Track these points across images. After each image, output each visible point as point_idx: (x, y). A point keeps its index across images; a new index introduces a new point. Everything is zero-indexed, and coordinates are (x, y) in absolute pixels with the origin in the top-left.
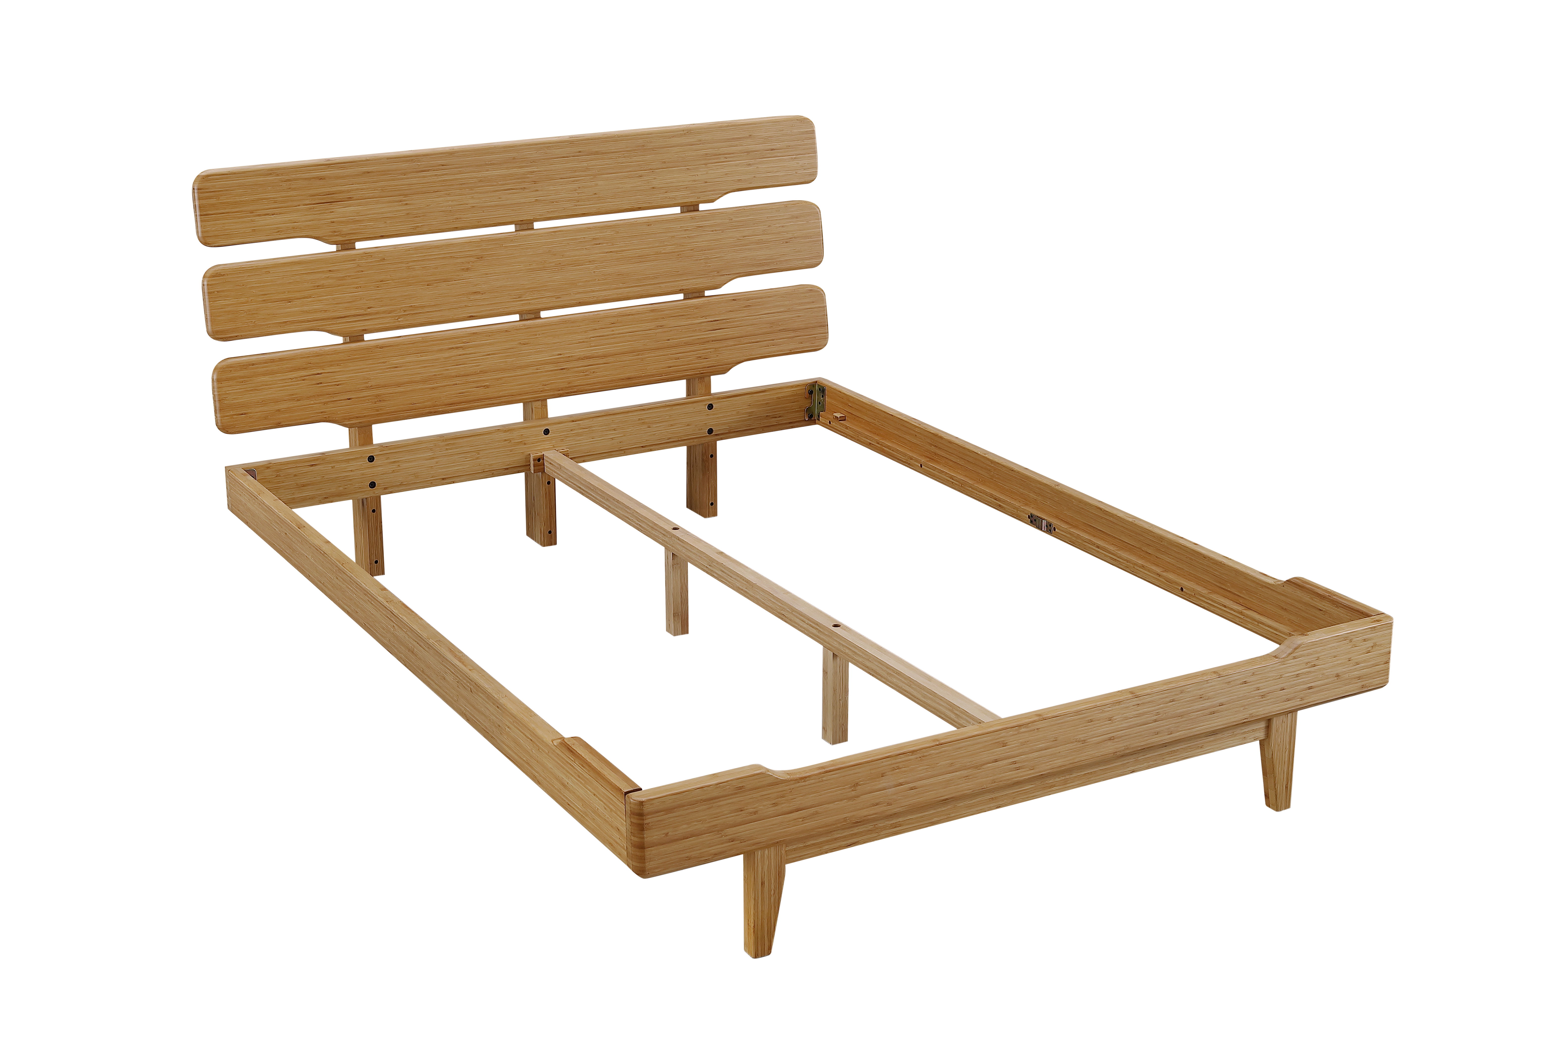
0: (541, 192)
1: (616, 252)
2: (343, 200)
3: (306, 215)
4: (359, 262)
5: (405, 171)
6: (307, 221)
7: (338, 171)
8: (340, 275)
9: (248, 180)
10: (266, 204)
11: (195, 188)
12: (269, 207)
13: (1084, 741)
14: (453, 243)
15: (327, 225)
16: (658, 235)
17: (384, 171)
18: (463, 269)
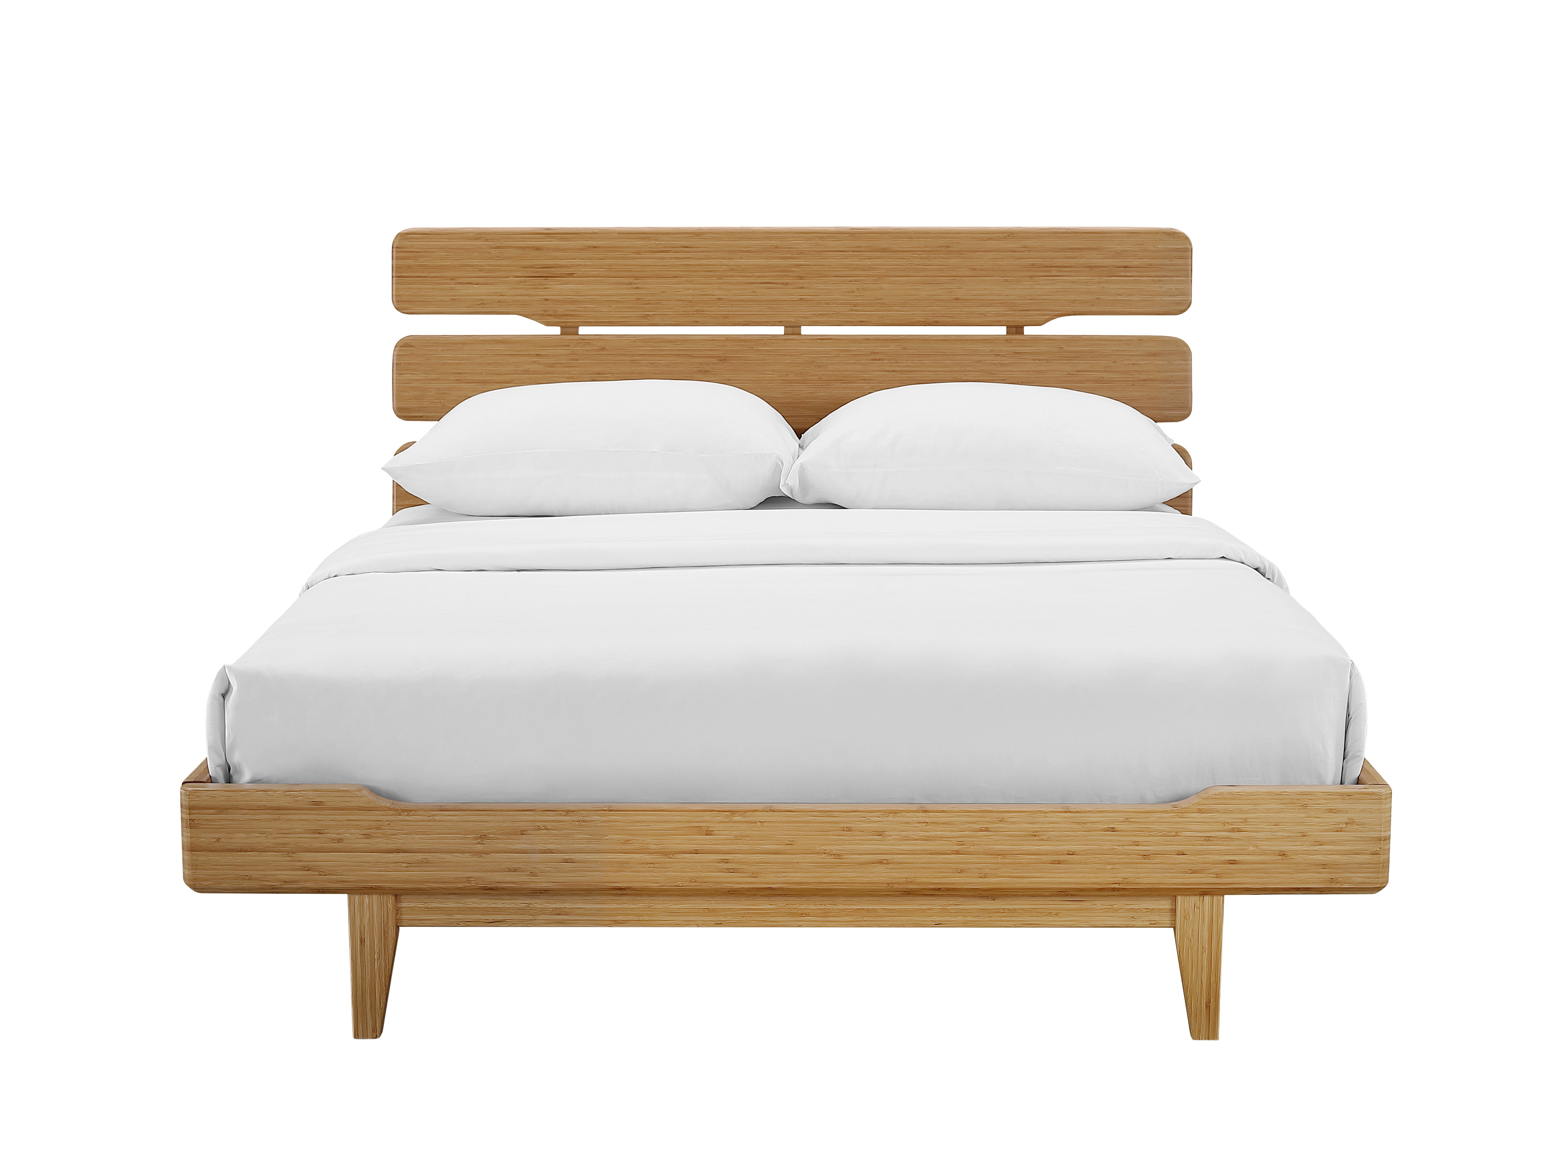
0: (807, 291)
1: (901, 372)
2: (562, 276)
3: (516, 289)
4: (574, 348)
5: (639, 250)
6: (517, 296)
7: (558, 243)
8: (550, 361)
9: (452, 243)
10: (470, 271)
11: (395, 246)
12: (474, 275)
13: (837, 856)
14: (690, 339)
15: (539, 302)
16: (958, 357)
17: (615, 247)
18: (700, 371)
